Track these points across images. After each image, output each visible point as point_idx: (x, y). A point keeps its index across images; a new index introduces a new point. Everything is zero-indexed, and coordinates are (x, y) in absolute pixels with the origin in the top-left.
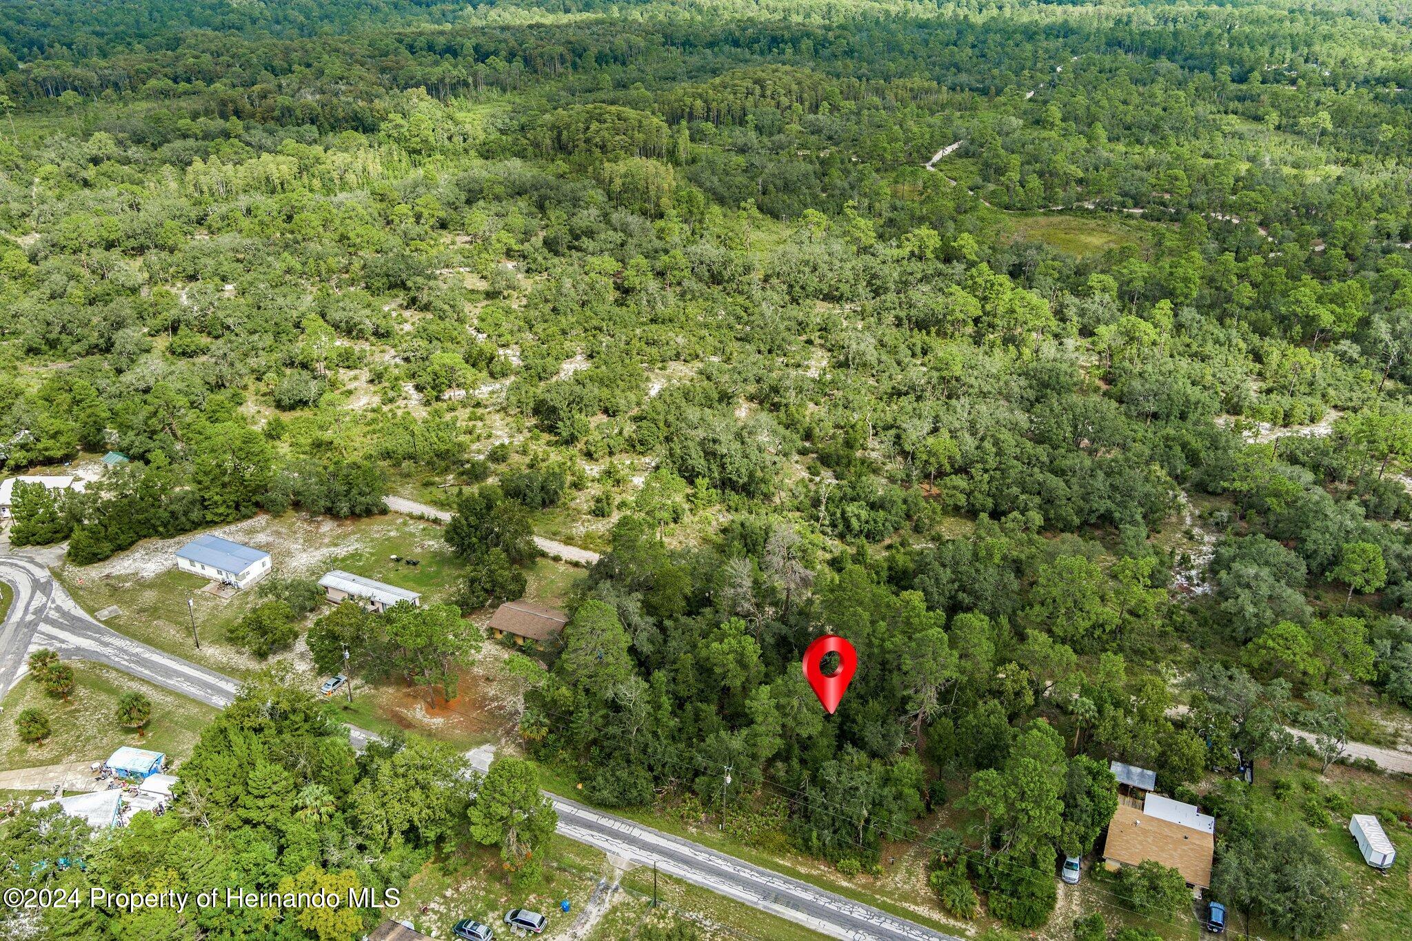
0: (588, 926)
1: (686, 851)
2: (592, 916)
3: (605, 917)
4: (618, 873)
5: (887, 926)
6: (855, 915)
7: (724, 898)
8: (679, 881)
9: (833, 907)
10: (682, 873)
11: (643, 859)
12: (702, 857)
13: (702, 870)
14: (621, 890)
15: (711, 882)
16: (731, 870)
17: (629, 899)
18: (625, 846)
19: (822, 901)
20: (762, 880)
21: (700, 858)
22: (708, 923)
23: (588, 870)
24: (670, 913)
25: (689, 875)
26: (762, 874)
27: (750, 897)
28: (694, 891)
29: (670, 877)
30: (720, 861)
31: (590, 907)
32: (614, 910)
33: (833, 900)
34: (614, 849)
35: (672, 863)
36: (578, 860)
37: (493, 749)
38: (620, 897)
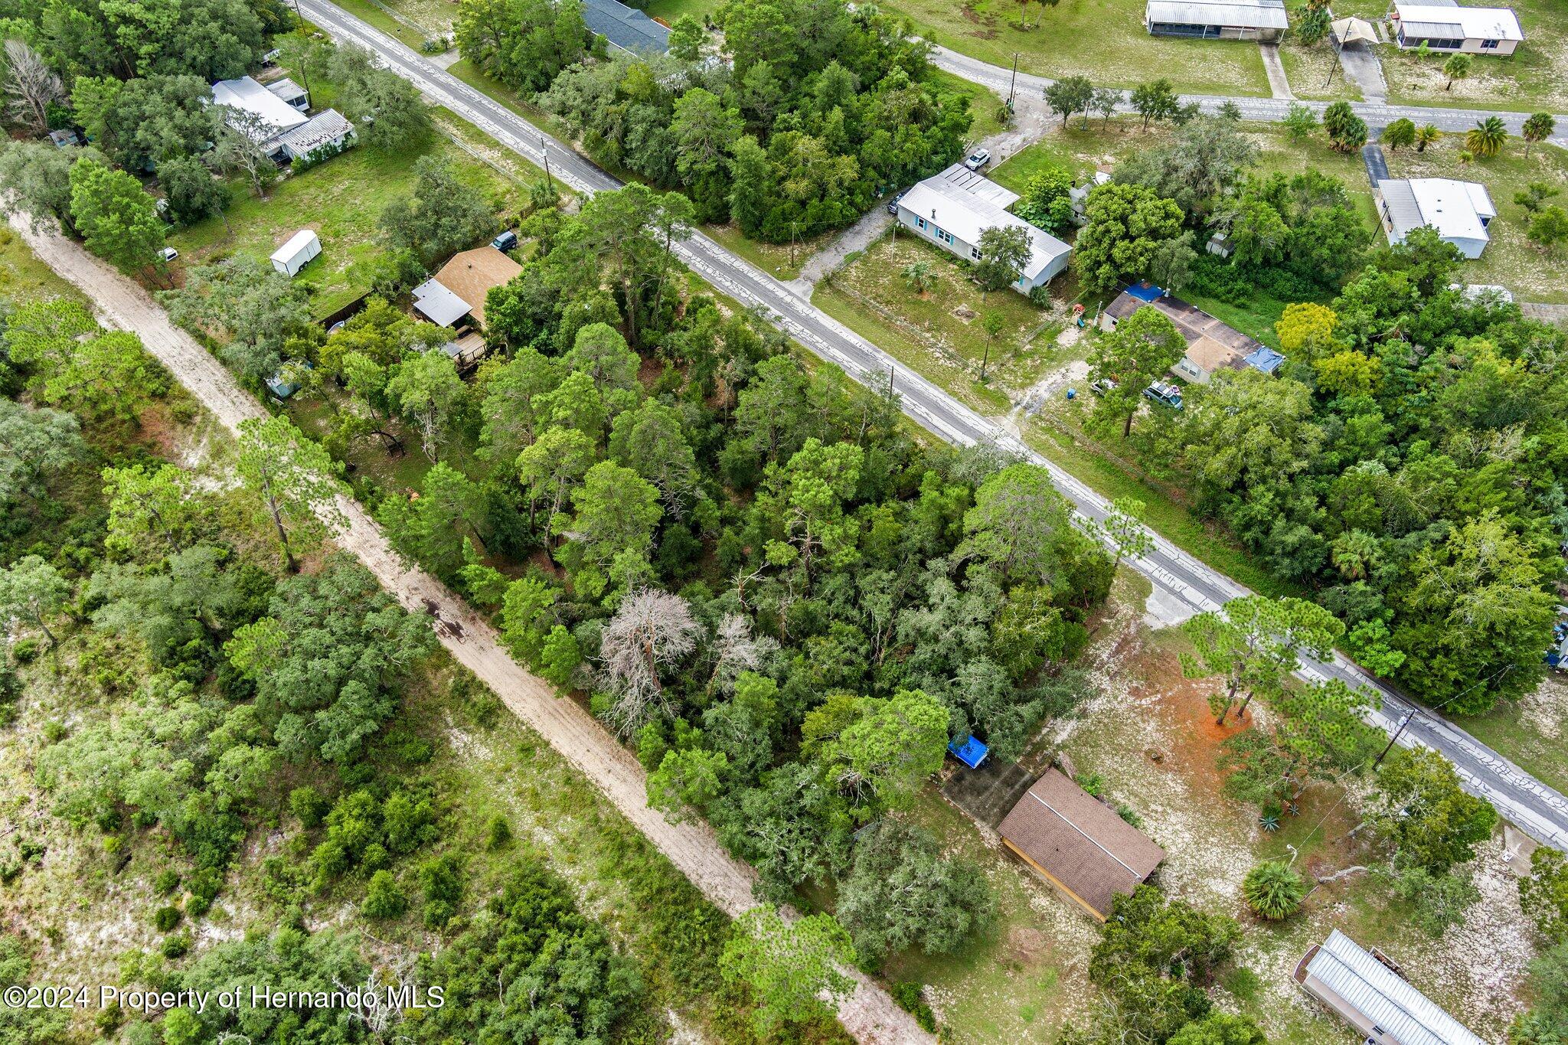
0: (1051, 380)
1: (936, 420)
2: (1044, 387)
3: (1032, 384)
4: (1011, 417)
6: (801, 328)
7: (914, 369)
8: (953, 394)
10: (947, 400)
11: (982, 422)
12: (922, 410)
13: (926, 398)
14: (1013, 402)
15: (924, 386)
17: (1007, 390)
21: (924, 409)
22: (938, 355)
23: (1042, 429)
24: (970, 370)
25: (941, 396)
28: (940, 381)
29: (960, 399)
31: (1046, 395)
32: (1023, 387)
34: (1012, 441)
36: (1052, 441)
37: (1147, 619)
38: (1014, 395)
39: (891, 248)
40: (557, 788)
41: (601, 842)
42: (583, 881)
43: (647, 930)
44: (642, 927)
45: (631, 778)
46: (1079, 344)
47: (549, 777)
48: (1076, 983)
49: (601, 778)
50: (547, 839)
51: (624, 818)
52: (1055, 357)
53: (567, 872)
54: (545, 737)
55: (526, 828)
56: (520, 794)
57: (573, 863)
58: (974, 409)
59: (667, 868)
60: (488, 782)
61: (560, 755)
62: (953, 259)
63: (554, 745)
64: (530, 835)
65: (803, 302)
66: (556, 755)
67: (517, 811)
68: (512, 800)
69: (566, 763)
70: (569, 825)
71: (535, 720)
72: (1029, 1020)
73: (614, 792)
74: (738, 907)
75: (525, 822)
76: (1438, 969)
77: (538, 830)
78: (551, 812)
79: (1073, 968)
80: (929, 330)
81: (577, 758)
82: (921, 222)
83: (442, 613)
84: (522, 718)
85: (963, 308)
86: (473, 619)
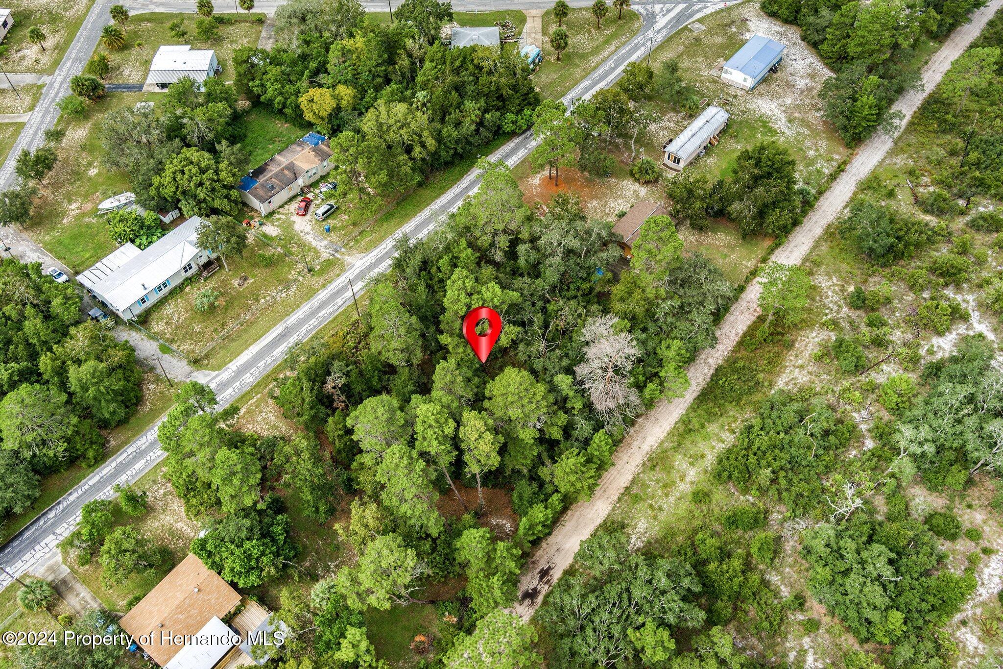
0: (312, 240)
1: (348, 294)
2: (318, 243)
3: (315, 248)
4: (346, 258)
5: (230, 390)
6: (248, 375)
7: (298, 306)
8: (324, 286)
9: (261, 364)
10: (329, 289)
11: (351, 271)
12: (339, 301)
13: (328, 299)
14: (332, 257)
15: (315, 301)
16: (320, 314)
17: (321, 260)
18: (368, 263)
19: (268, 360)
20: (303, 330)
21: (339, 300)
22: (284, 295)
23: (356, 244)
24: (301, 278)
25: (326, 292)
26: (308, 332)
27: (292, 320)
28: (312, 292)
29: (329, 282)
30: (331, 310)
31: (326, 242)
32: (317, 252)
33: (266, 366)
34: (368, 257)
35: (341, 285)
36: (367, 240)
38: (325, 256)
39: (157, 326)
40: (658, 474)
41: (687, 443)
42: (713, 448)
43: (732, 411)
44: (731, 413)
45: (642, 435)
46: (278, 226)
47: (652, 481)
48: (704, 240)
49: (645, 452)
50: (692, 473)
51: (669, 434)
52: (290, 238)
53: (710, 459)
54: (622, 491)
55: (688, 486)
56: (667, 495)
57: (703, 456)
58: (338, 275)
59: (693, 408)
60: (662, 517)
61: (634, 479)
62: (180, 288)
63: (627, 484)
64: (692, 483)
65: (217, 376)
66: (634, 481)
67: (678, 494)
68: (672, 499)
69: (639, 474)
70: (680, 462)
71: (610, 500)
72: (726, 256)
73: (652, 443)
74: (706, 371)
75: (685, 487)
76: (661, 134)
77: (688, 479)
78: (675, 475)
79: (697, 241)
80: (257, 300)
81: (633, 469)
82: (143, 301)
83: (532, 587)
84: (610, 508)
85: (235, 283)
86: (533, 563)
